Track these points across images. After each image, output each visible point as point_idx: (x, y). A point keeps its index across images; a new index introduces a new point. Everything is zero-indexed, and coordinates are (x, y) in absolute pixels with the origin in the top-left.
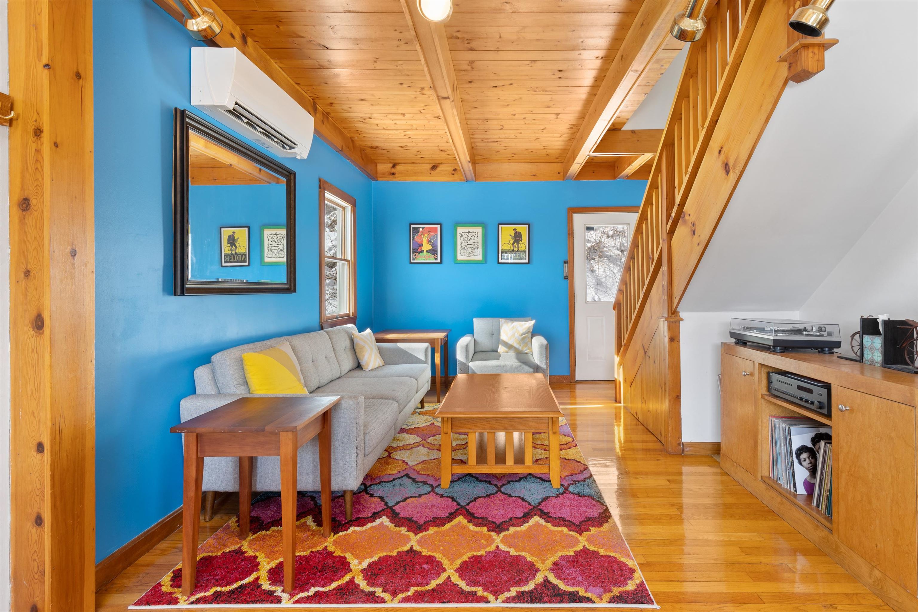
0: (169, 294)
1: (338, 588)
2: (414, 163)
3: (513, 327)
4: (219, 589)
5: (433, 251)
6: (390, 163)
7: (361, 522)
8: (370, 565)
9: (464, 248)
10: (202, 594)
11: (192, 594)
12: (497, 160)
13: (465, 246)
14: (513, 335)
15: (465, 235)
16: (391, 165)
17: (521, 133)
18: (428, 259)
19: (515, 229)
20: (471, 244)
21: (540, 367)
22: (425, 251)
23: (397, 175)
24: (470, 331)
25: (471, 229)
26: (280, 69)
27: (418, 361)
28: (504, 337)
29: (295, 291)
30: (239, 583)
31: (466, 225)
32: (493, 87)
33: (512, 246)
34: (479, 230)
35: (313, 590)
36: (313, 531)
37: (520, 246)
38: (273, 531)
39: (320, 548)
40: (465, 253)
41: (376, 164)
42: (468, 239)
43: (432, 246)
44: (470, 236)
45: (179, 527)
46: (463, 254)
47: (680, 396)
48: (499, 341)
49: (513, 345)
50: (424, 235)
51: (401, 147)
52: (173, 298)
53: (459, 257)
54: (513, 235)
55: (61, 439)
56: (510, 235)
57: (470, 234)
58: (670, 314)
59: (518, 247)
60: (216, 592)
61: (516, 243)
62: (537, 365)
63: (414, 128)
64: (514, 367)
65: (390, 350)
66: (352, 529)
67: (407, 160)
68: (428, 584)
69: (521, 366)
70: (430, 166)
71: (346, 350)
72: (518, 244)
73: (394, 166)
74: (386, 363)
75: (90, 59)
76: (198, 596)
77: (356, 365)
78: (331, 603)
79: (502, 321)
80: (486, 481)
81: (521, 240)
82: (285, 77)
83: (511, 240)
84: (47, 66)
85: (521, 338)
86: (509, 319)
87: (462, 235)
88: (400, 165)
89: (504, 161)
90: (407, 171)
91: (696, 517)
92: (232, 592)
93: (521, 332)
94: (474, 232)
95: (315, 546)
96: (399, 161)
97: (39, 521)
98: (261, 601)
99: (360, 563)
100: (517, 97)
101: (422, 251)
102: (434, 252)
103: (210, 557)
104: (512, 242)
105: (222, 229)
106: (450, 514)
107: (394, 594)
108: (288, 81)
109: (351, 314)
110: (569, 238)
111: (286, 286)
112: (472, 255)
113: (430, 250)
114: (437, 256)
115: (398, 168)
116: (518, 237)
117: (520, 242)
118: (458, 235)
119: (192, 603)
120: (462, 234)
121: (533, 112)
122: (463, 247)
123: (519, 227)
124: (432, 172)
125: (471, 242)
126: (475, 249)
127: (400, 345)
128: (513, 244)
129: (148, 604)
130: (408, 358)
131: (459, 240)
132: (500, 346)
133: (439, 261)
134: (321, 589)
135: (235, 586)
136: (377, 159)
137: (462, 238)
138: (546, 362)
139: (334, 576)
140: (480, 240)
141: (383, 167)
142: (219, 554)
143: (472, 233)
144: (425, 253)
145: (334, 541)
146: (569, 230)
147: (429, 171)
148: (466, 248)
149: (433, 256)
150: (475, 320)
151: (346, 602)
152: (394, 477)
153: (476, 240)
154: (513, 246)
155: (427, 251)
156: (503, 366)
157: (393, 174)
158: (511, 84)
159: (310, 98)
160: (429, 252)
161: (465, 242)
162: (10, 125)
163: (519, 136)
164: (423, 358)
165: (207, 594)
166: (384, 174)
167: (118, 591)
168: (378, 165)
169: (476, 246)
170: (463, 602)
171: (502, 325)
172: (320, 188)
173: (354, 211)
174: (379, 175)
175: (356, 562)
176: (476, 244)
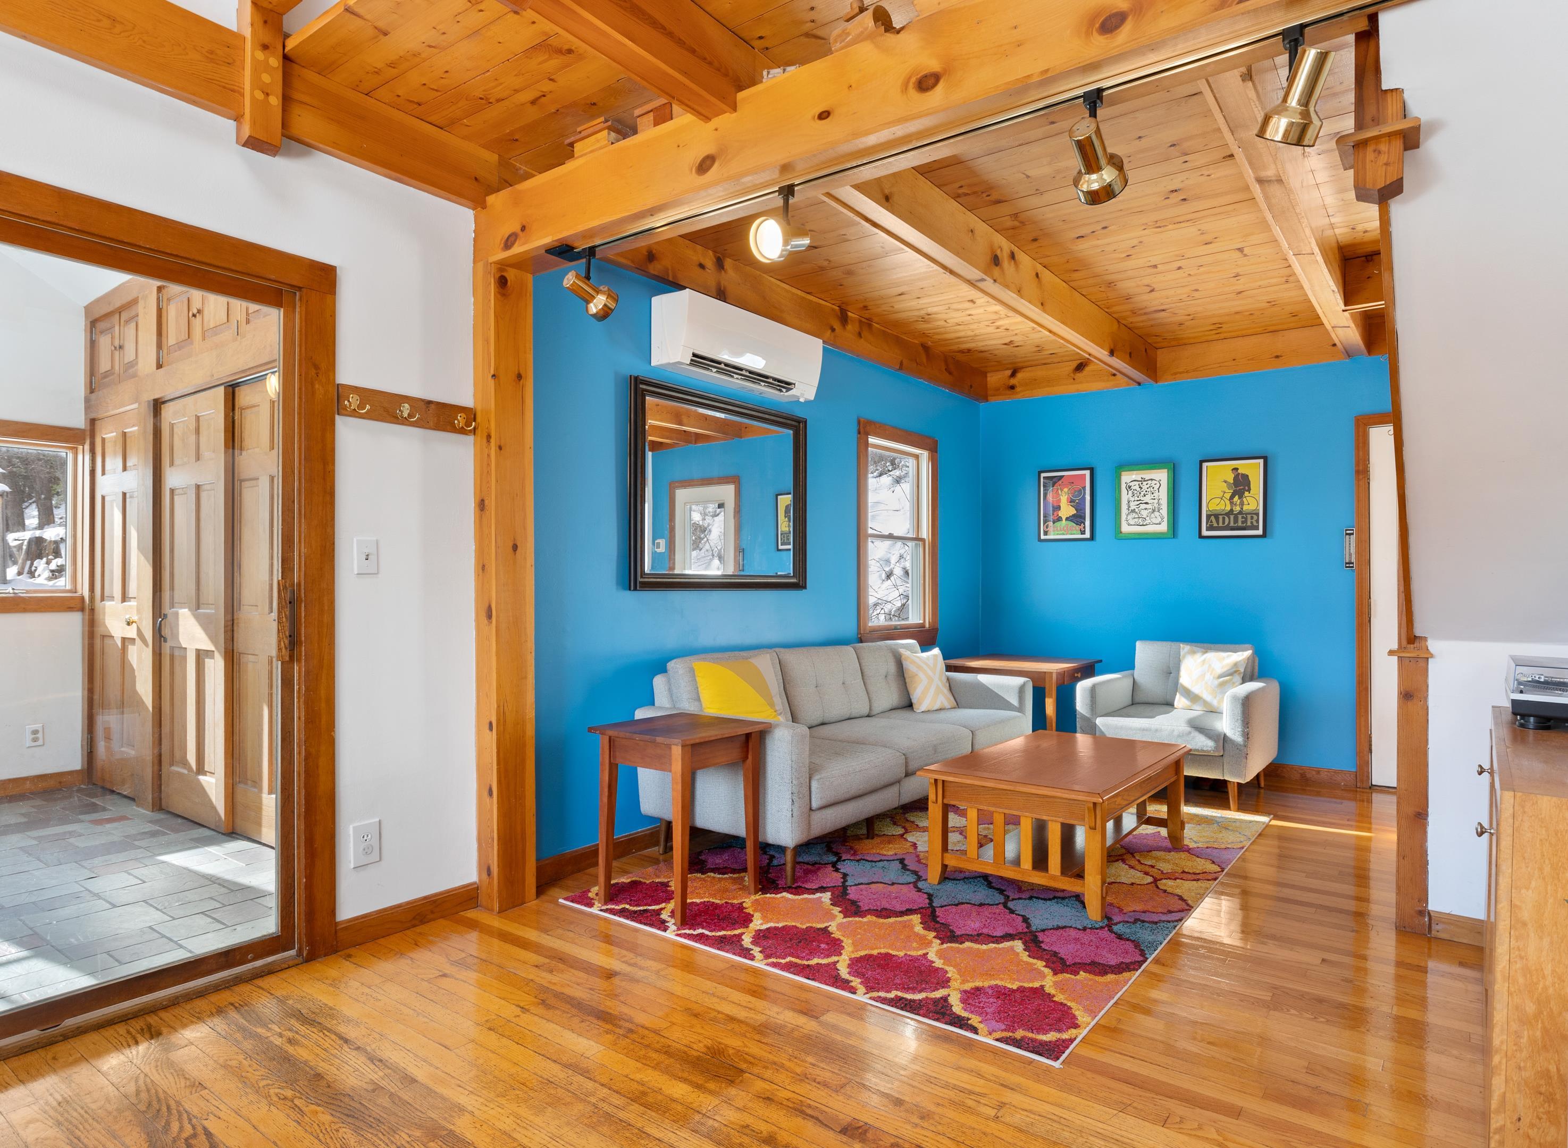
0: (624, 589)
1: (723, 937)
2: (1045, 364)
3: (1204, 661)
4: (627, 906)
5: (1078, 518)
6: (1007, 369)
7: (797, 890)
8: (768, 929)
9: (1133, 511)
10: (613, 907)
11: (606, 903)
12: (1194, 338)
13: (1135, 507)
14: (1203, 676)
15: (1135, 486)
16: (1009, 372)
17: (1197, 290)
18: (1070, 532)
19: (1236, 469)
20: (1146, 503)
21: (1231, 740)
22: (1064, 519)
23: (1018, 389)
24: (1127, 664)
25: (1147, 475)
26: (779, 283)
27: (1007, 706)
28: (1185, 679)
29: (804, 587)
30: (645, 908)
31: (1138, 467)
32: (1078, 238)
33: (1228, 502)
34: (1161, 476)
35: (700, 931)
36: (744, 886)
37: (1246, 502)
38: (708, 877)
39: (735, 902)
40: (1136, 520)
41: (984, 374)
42: (1142, 494)
43: (1076, 510)
44: (1145, 487)
45: (634, 853)
46: (1132, 522)
47: (1427, 815)
48: (1175, 686)
49: (1201, 695)
50: (1062, 490)
51: (1005, 344)
52: (628, 592)
53: (1125, 528)
54: (1232, 482)
55: (505, 721)
56: (1225, 482)
57: (1145, 483)
58: (1404, 642)
59: (1242, 504)
60: (624, 908)
61: (1237, 497)
62: (1225, 735)
63: (1003, 316)
64: (1176, 733)
65: (965, 684)
66: (784, 894)
67: (1029, 361)
68: (808, 960)
69: (1190, 733)
70: (1075, 364)
71: (889, 677)
72: (1240, 498)
73: (1013, 374)
74: (958, 705)
75: (530, 357)
76: (609, 907)
77: (905, 703)
78: (706, 945)
79: (1183, 649)
80: (997, 889)
81: (1249, 490)
82: (787, 291)
83: (1227, 491)
84: (494, 376)
85: (1217, 682)
86: (1199, 644)
87: (1130, 487)
88: (1024, 369)
89: (1210, 338)
90: (1036, 380)
91: (1293, 1011)
92: (635, 912)
93: (1219, 671)
94: (1152, 480)
95: (734, 898)
96: (1020, 365)
97: (490, 793)
98: (651, 925)
99: (762, 924)
100: (1135, 242)
101: (1060, 519)
102: (1079, 520)
103: (640, 882)
104: (1228, 496)
105: (779, 497)
106: (907, 910)
107: (767, 957)
108: (793, 294)
109: (927, 626)
110: (1358, 480)
111: (794, 580)
112: (1150, 524)
113: (1073, 515)
114: (1084, 527)
115: (1020, 375)
116: (1241, 484)
117: (1246, 494)
118: (1123, 486)
119: (601, 910)
120: (1130, 484)
121: (1186, 256)
122: (1132, 508)
123: (1245, 466)
124: (1079, 375)
125: (1147, 499)
126: (1154, 511)
127: (983, 678)
128: (1232, 498)
129: (572, 901)
130: (992, 700)
131: (1125, 496)
132: (1178, 696)
133: (1088, 535)
134: (707, 932)
135: (641, 908)
136: (986, 367)
137: (1130, 492)
138: (1243, 731)
139: (727, 926)
140: (1163, 495)
141: (994, 379)
142: (648, 882)
143: (1150, 482)
144: (1064, 522)
145: (756, 900)
146: (1357, 464)
147: (1072, 375)
148: (1137, 510)
149: (1078, 527)
150: (1138, 644)
151: (719, 949)
152: (883, 858)
153: (1156, 494)
154: (1232, 503)
155: (1067, 519)
156: (1156, 730)
157: (1012, 387)
158: (1105, 228)
159: (834, 306)
160: (1071, 521)
161: (1136, 499)
162: (474, 434)
163: (1196, 295)
164: (1015, 702)
165: (617, 907)
166: (997, 389)
167: (561, 887)
168: (989, 375)
169: (1156, 506)
170: (827, 985)
171: (1184, 657)
172: (859, 433)
173: (934, 461)
174: (990, 392)
175: (760, 922)
176: (1156, 501)
